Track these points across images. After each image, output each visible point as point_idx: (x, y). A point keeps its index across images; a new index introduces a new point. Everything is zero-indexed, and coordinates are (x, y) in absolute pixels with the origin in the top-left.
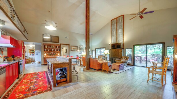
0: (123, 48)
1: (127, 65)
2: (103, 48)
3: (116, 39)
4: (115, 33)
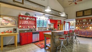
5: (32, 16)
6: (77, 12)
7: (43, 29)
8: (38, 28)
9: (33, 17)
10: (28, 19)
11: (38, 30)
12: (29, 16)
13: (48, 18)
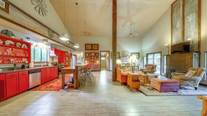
0: (199, 52)
1: (197, 86)
2: (158, 53)
3: (181, 36)
4: (179, 24)
5: (19, 39)
6: (86, 44)
7: (42, 64)
8: (34, 63)
9: (22, 42)
10: (11, 45)
11: (34, 66)
12: (13, 37)
13: (49, 47)
